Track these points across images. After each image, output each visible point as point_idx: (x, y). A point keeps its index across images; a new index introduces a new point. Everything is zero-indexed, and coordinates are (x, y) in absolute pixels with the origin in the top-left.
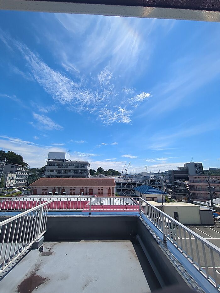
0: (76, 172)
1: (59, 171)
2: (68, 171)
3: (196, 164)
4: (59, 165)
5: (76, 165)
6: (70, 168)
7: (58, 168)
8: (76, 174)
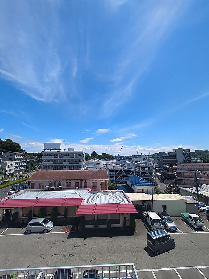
0: (71, 161)
1: (55, 161)
2: (64, 161)
3: (184, 150)
4: (55, 155)
5: (71, 155)
6: (65, 157)
7: (54, 158)
8: (71, 164)
